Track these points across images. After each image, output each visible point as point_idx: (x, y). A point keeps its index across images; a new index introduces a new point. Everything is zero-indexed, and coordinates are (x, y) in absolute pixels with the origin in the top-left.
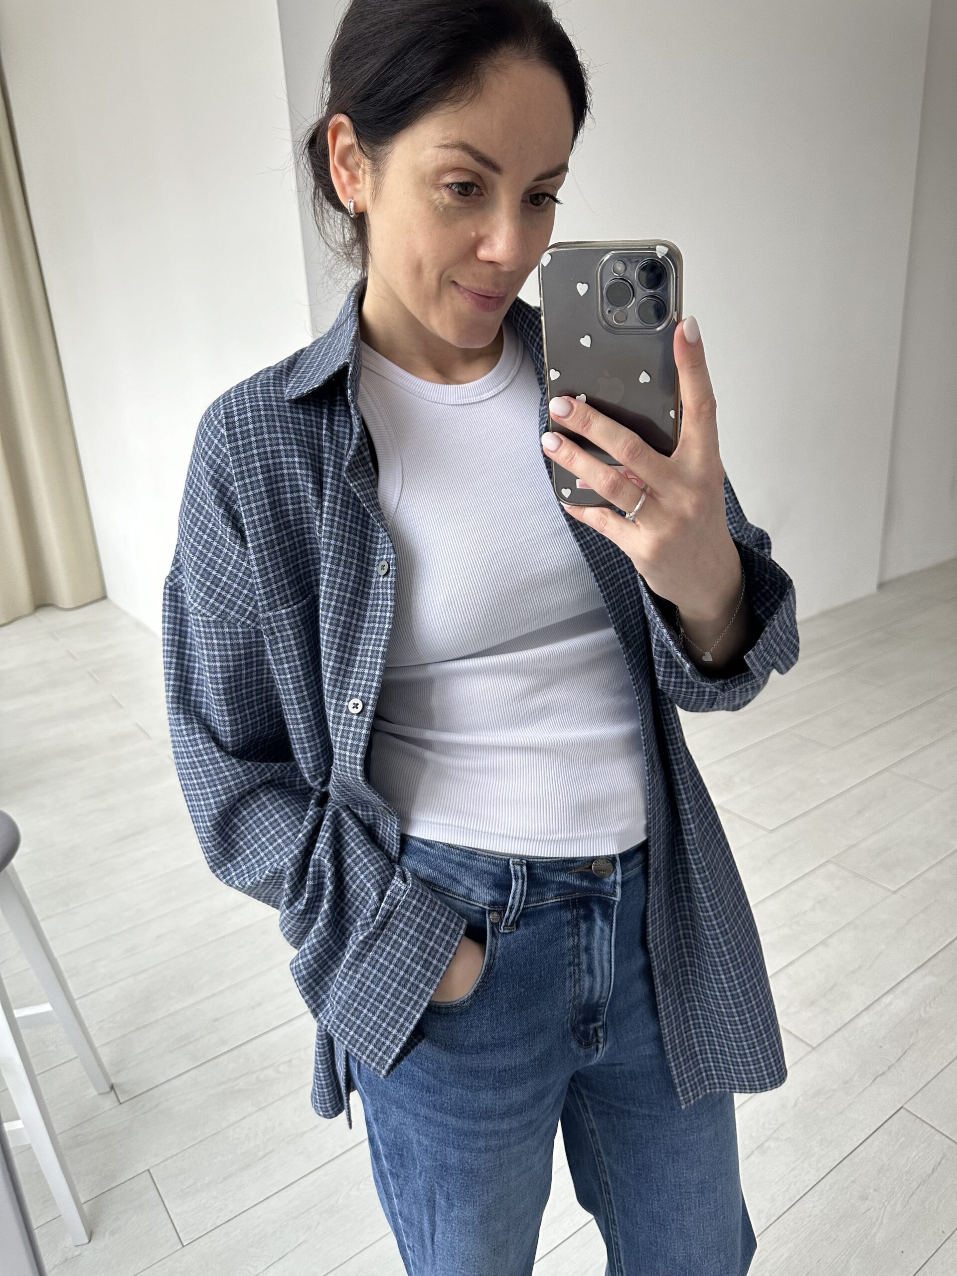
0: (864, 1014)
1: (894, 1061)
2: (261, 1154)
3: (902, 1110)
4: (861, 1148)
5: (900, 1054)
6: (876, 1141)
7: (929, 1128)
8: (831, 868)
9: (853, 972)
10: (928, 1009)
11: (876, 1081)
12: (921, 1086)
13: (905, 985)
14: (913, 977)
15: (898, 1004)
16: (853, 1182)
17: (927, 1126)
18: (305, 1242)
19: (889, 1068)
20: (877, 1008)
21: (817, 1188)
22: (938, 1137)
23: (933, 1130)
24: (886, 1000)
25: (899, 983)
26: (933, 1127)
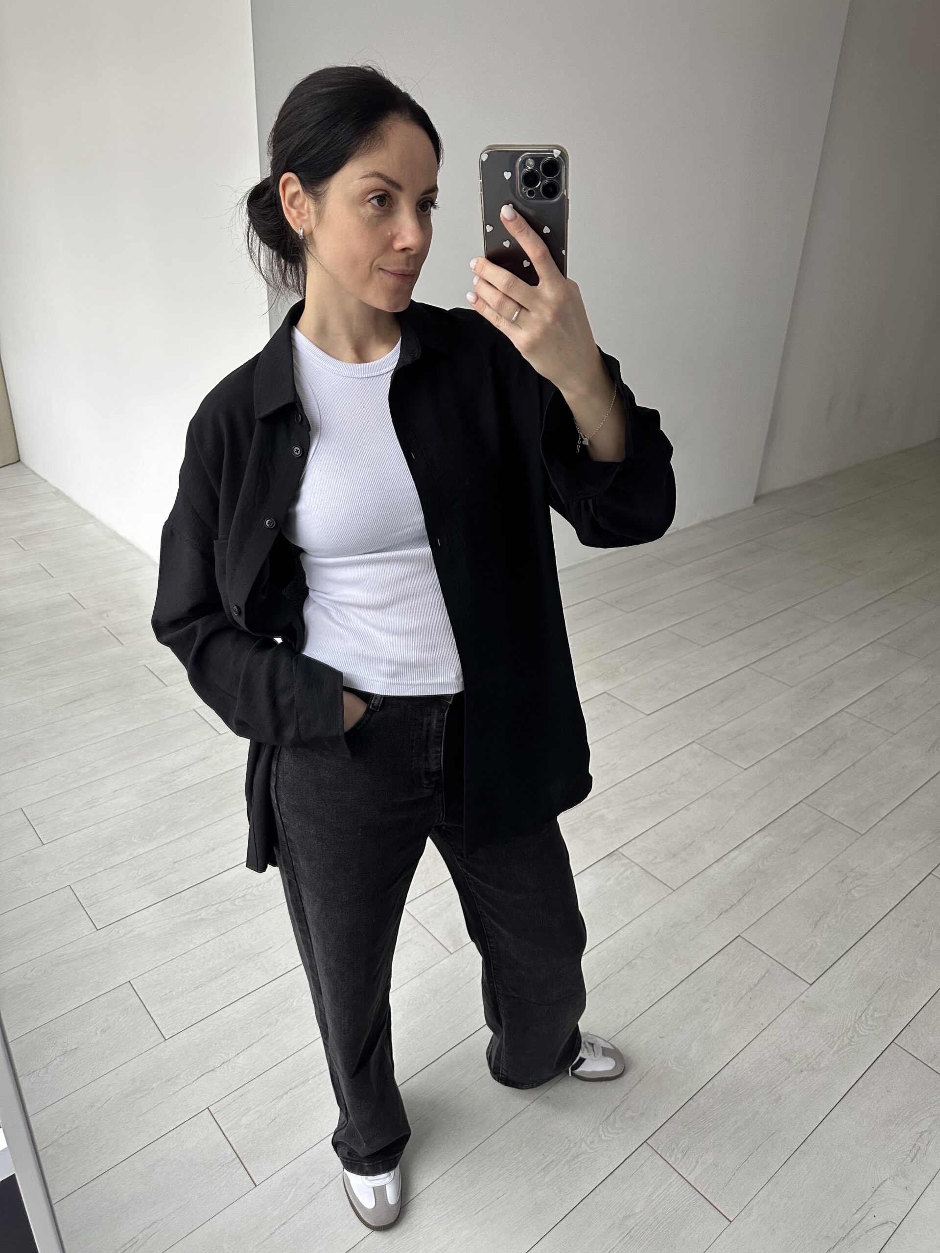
0: (715, 865)
1: (735, 901)
2: (225, 969)
3: (739, 938)
4: (706, 965)
5: (741, 896)
6: (718, 960)
7: (759, 951)
8: (695, 747)
9: (708, 832)
10: (765, 862)
11: (721, 917)
12: (755, 921)
13: (748, 844)
14: (755, 836)
15: (742, 858)
16: (699, 989)
17: (757, 949)
18: (267, 1035)
19: (732, 906)
20: (726, 860)
21: (671, 993)
22: (764, 957)
23: (761, 953)
24: (733, 855)
25: (744, 841)
26: (761, 951)
